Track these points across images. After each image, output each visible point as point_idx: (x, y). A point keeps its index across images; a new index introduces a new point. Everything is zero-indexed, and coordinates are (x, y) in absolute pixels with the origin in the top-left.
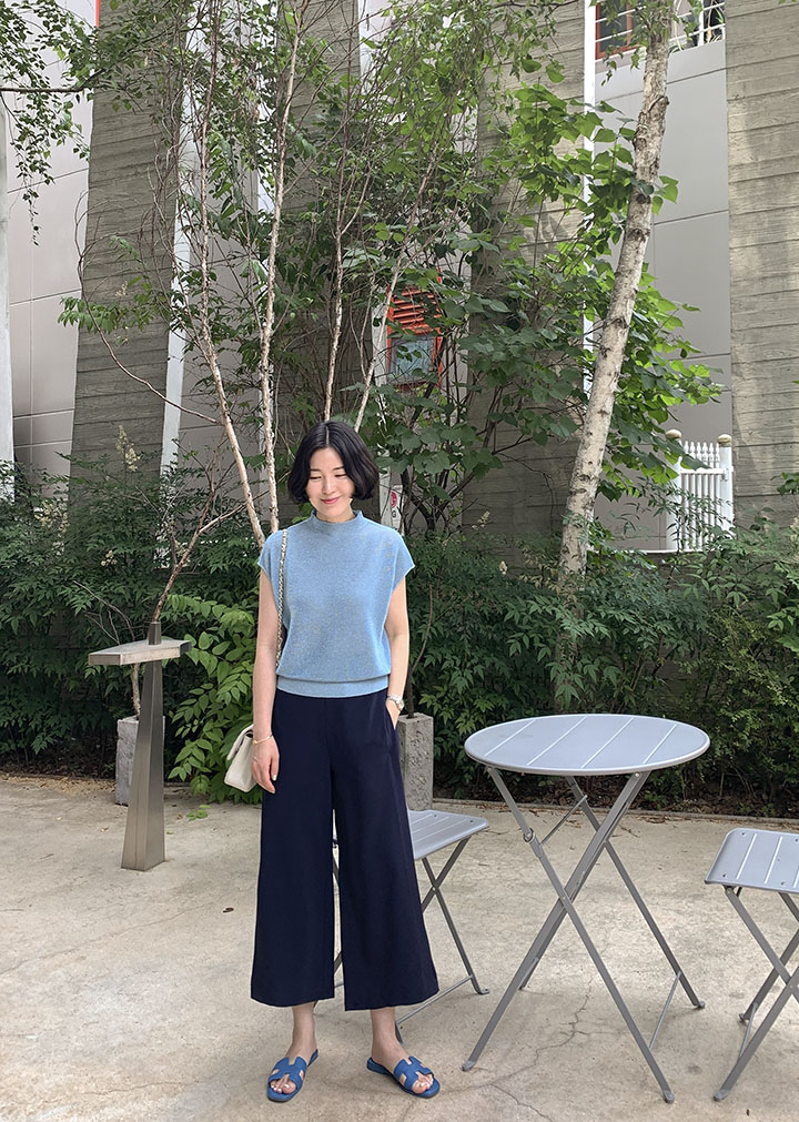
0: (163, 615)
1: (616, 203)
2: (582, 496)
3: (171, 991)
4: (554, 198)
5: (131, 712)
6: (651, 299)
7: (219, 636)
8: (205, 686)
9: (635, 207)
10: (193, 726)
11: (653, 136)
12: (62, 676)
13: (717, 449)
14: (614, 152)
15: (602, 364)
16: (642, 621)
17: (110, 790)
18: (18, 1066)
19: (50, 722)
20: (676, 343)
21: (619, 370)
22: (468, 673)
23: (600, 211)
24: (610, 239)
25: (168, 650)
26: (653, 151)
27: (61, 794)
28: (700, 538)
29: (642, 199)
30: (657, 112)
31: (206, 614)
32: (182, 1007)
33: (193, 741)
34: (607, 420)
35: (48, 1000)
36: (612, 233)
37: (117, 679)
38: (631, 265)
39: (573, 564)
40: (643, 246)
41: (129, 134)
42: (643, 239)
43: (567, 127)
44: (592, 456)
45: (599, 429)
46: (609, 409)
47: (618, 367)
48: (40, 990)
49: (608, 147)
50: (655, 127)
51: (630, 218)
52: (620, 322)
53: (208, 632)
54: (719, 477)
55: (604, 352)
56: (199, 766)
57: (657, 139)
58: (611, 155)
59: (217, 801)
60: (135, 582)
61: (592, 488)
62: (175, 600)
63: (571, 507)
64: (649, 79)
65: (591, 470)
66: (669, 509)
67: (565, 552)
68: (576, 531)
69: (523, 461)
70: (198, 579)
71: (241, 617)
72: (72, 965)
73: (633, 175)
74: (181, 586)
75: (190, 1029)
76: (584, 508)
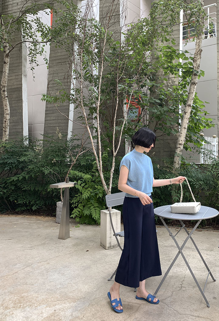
0: (69, 176)
1: (188, 75)
2: (179, 149)
3: (73, 273)
4: (173, 74)
5: (60, 200)
6: (197, 100)
7: (83, 182)
8: (79, 194)
9: (194, 77)
10: (76, 204)
11: (198, 59)
12: (41, 190)
13: (213, 139)
14: (188, 63)
15: (185, 116)
16: (196, 181)
17: (54, 220)
18: (32, 293)
19: (38, 202)
20: (203, 111)
21: (189, 118)
23: (184, 77)
24: (187, 85)
25: (71, 185)
26: (198, 63)
27: (41, 220)
28: (210, 160)
29: (195, 75)
30: (199, 53)
31: (80, 176)
32: (76, 278)
33: (76, 208)
34: (186, 130)
35: (39, 275)
36: (187, 83)
37: (56, 192)
38: (192, 91)
39: (177, 166)
40: (196, 87)
41: (59, 54)
42: (196, 85)
43: (177, 56)
44: (182, 139)
45: (184, 133)
46: (187, 127)
47: (189, 117)
48: (37, 272)
49: (187, 61)
50: (199, 57)
51: (192, 79)
52: (189, 106)
53: (80, 180)
54: (213, 146)
55: (185, 113)
56: (77, 215)
57: (199, 60)
58: (187, 63)
59: (82, 224)
60: (61, 167)
61: (182, 147)
62: (72, 172)
63: (177, 151)
64: (197, 45)
65: (182, 142)
66: (201, 153)
67: (175, 163)
68: (178, 158)
69: (163, 140)
70: (78, 167)
71: (89, 177)
72: (46, 265)
73: (193, 68)
74: (73, 168)
75: (78, 284)
76: (180, 152)
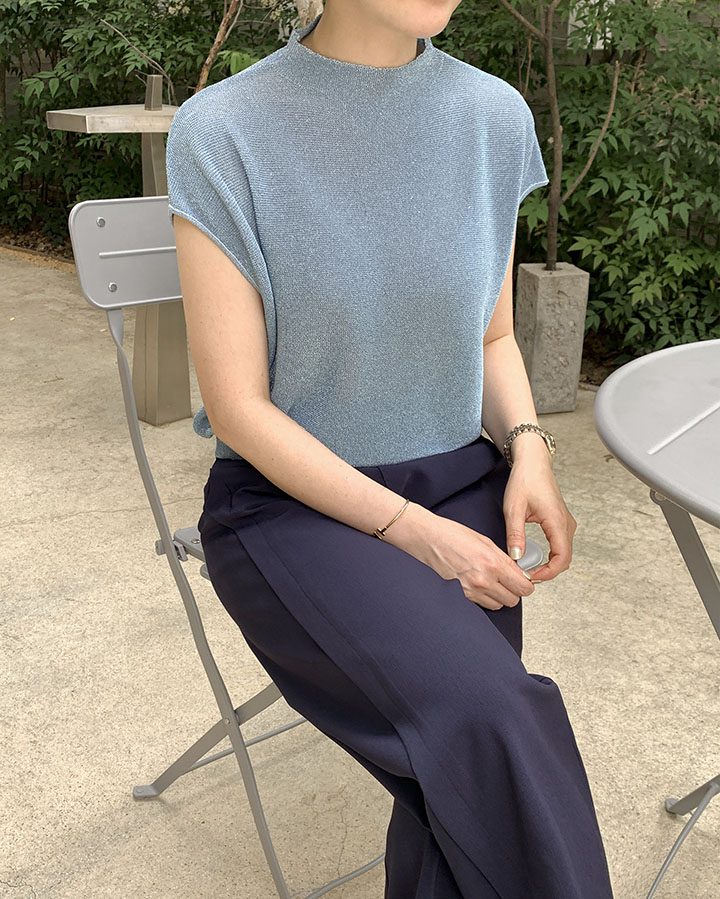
22: (662, 214)
